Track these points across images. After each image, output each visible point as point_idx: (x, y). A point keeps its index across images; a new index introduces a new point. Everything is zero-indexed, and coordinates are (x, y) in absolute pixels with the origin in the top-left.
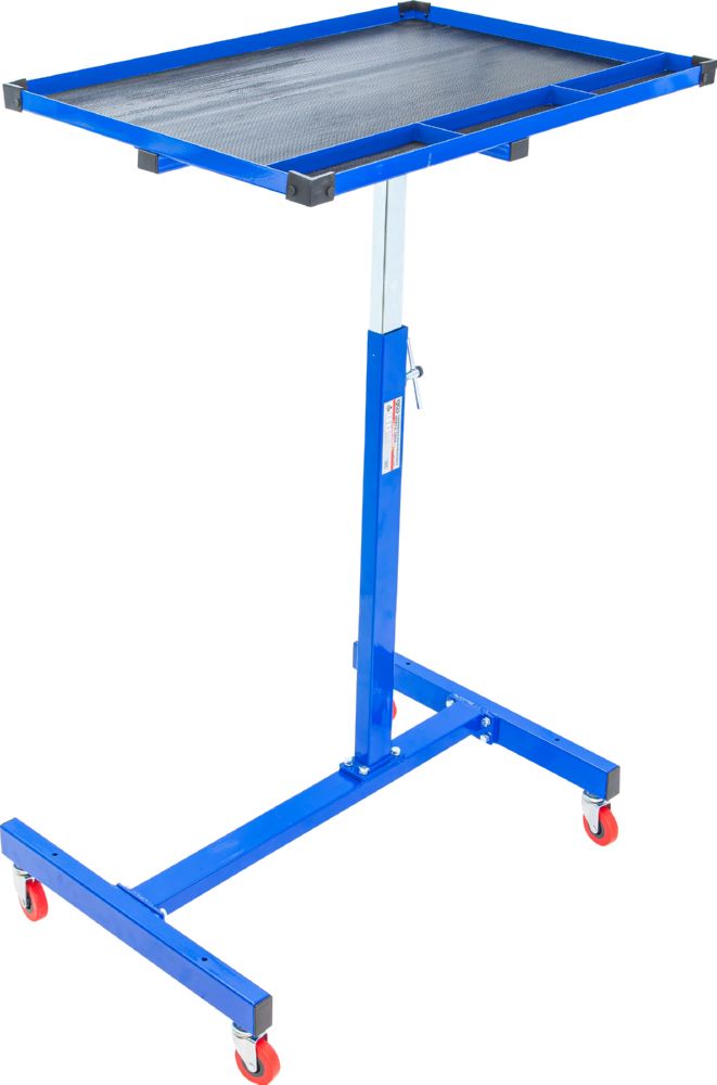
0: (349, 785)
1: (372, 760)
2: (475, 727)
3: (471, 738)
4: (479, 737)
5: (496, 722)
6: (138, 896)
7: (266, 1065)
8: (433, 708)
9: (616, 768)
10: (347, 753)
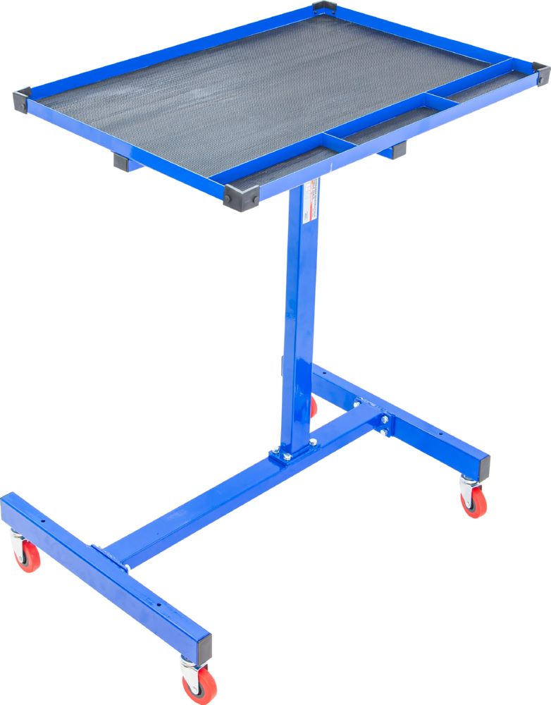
0: (277, 468)
1: (294, 449)
2: (376, 424)
3: (373, 433)
4: (379, 431)
5: (393, 419)
6: (108, 554)
7: (205, 689)
8: (344, 408)
9: (488, 457)
10: (275, 444)
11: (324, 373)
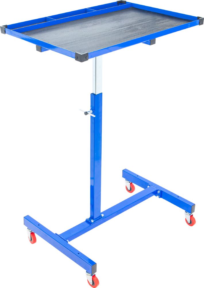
11: (137, 176)
